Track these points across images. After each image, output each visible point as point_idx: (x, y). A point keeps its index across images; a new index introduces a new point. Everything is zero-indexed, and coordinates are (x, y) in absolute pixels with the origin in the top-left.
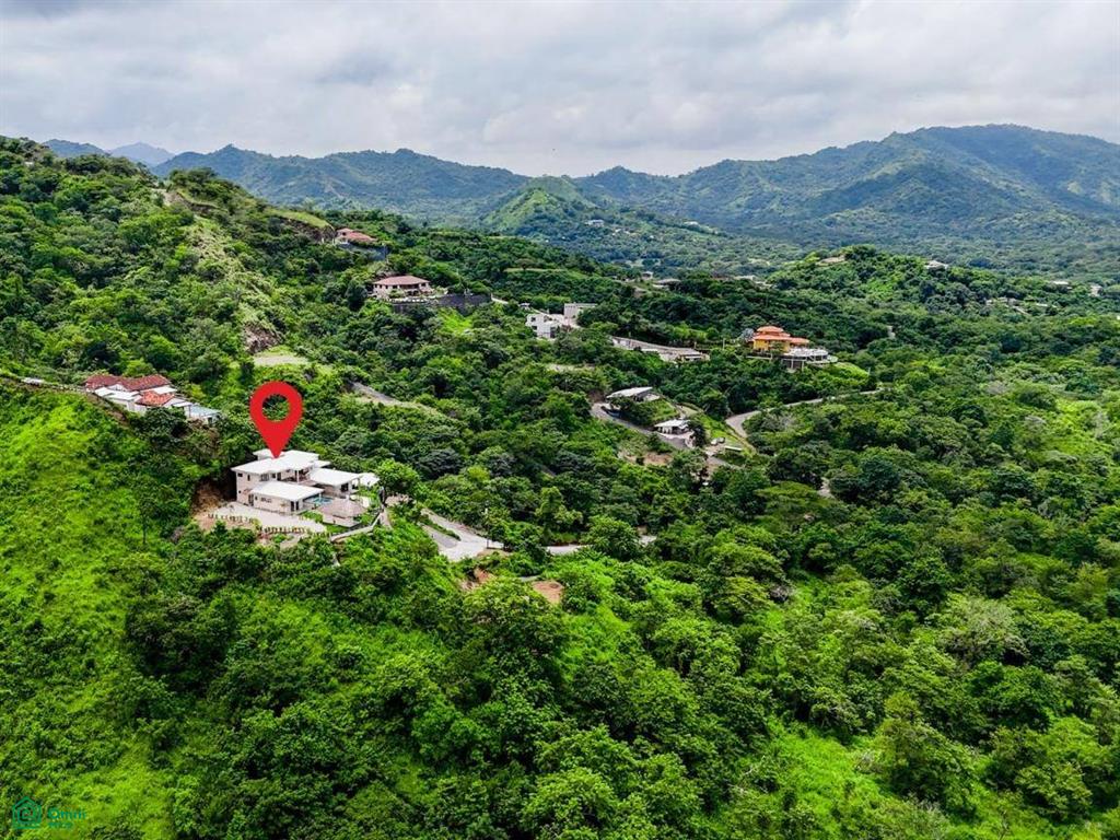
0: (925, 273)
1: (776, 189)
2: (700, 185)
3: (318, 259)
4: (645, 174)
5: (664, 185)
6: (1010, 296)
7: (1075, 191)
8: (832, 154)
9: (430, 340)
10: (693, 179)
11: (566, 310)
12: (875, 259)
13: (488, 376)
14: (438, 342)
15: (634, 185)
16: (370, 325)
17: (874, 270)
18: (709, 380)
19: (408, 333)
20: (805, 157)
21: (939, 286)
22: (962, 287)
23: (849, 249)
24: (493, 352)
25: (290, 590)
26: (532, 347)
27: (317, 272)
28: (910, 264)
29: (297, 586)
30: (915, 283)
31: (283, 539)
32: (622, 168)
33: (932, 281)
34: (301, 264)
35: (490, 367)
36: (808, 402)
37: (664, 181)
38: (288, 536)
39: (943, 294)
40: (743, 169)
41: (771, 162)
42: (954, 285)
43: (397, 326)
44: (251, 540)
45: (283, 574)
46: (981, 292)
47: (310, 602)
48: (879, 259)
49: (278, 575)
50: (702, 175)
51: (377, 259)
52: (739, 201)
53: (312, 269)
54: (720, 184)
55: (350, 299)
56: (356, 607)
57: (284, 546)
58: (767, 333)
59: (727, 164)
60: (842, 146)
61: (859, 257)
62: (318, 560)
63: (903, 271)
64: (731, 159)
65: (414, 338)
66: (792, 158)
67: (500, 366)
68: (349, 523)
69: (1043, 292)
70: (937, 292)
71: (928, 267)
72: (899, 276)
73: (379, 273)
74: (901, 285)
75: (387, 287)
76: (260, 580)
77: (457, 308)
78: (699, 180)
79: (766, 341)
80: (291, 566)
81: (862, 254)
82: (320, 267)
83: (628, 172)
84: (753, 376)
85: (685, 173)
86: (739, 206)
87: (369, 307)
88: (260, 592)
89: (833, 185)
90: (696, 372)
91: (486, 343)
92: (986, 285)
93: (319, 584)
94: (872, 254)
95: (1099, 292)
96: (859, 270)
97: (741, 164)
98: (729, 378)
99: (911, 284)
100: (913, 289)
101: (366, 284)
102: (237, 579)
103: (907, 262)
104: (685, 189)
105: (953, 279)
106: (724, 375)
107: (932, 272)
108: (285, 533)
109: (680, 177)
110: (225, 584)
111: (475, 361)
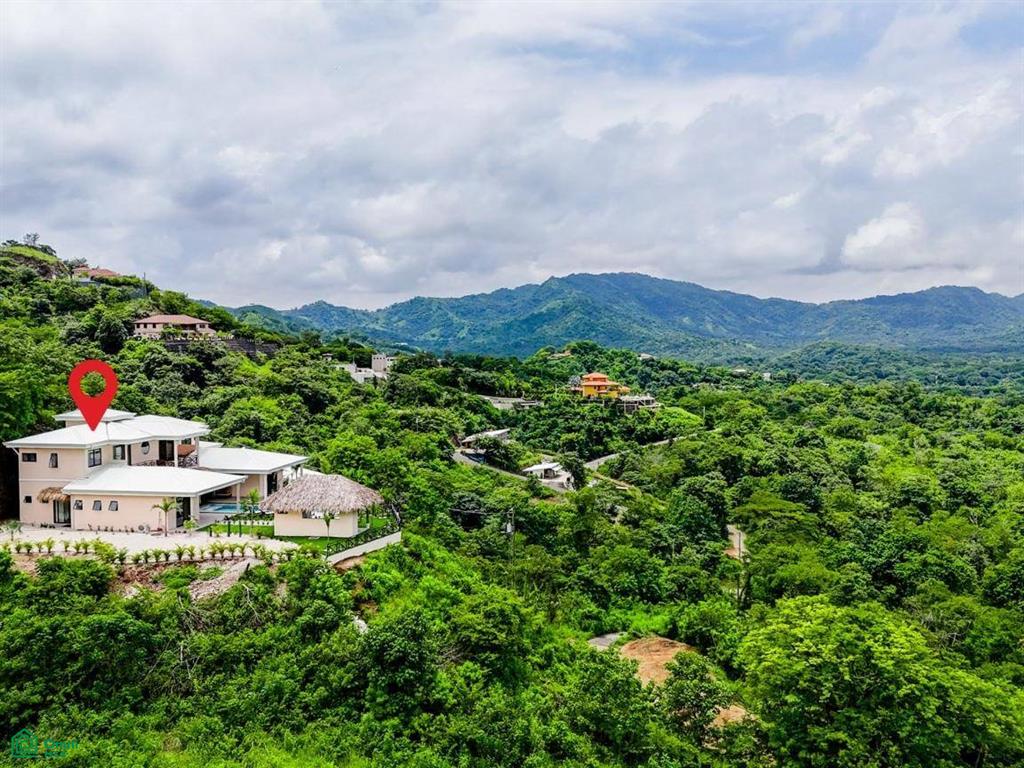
0: (639, 363)
1: (463, 321)
2: (396, 318)
3: (51, 298)
4: (346, 308)
5: (365, 317)
6: (707, 381)
7: (688, 323)
8: (503, 294)
9: (227, 383)
10: (390, 313)
11: (373, 362)
12: (596, 352)
13: (312, 422)
14: (240, 383)
15: (336, 317)
16: (138, 367)
17: (597, 362)
18: (554, 425)
19: (193, 375)
20: (483, 295)
21: (654, 374)
22: (673, 374)
23: (573, 344)
24: (316, 393)
25: (254, 708)
26: (357, 391)
27: (49, 312)
28: (626, 357)
29: (278, 690)
30: (634, 372)
31: (192, 578)
32: (325, 303)
33: (648, 369)
34: (27, 303)
35: (313, 411)
36: (656, 444)
37: (364, 314)
38: (205, 568)
39: (658, 380)
40: (433, 304)
41: (456, 299)
42: (666, 373)
43: (177, 367)
44: (99, 587)
45: (222, 663)
46: (689, 377)
47: (320, 733)
48: (600, 353)
49: (207, 671)
50: (396, 309)
51: (137, 296)
52: (433, 331)
53: (42, 309)
54: (415, 317)
55: (102, 340)
56: (456, 725)
57: (201, 593)
58: (595, 379)
59: (417, 301)
60: (512, 287)
61: (583, 352)
62: (319, 613)
63: (622, 362)
64: (421, 296)
65: (202, 383)
66: (473, 297)
67: (328, 410)
68: (347, 528)
69: (731, 378)
70: (653, 379)
71: (641, 359)
72: (618, 366)
73: (141, 311)
74: (622, 373)
75: (154, 325)
76: (149, 693)
77: (248, 355)
78: (396, 314)
79: (595, 387)
80: (238, 642)
81: (585, 349)
82: (52, 308)
83: (330, 306)
84: (595, 420)
85: (383, 308)
86: (433, 336)
87: (131, 348)
88: (158, 727)
89: (509, 318)
90: (538, 417)
91: (304, 382)
92: (691, 372)
93: (340, 677)
94: (593, 348)
95: (771, 377)
96: (585, 363)
97: (431, 300)
98: (573, 422)
99: (630, 373)
100: (634, 377)
101: (124, 322)
102: (75, 697)
103: (624, 354)
104: (384, 321)
105: (663, 368)
106: (567, 420)
107: (646, 362)
108: (191, 563)
109: (378, 311)
110: (34, 720)
111: (294, 405)
